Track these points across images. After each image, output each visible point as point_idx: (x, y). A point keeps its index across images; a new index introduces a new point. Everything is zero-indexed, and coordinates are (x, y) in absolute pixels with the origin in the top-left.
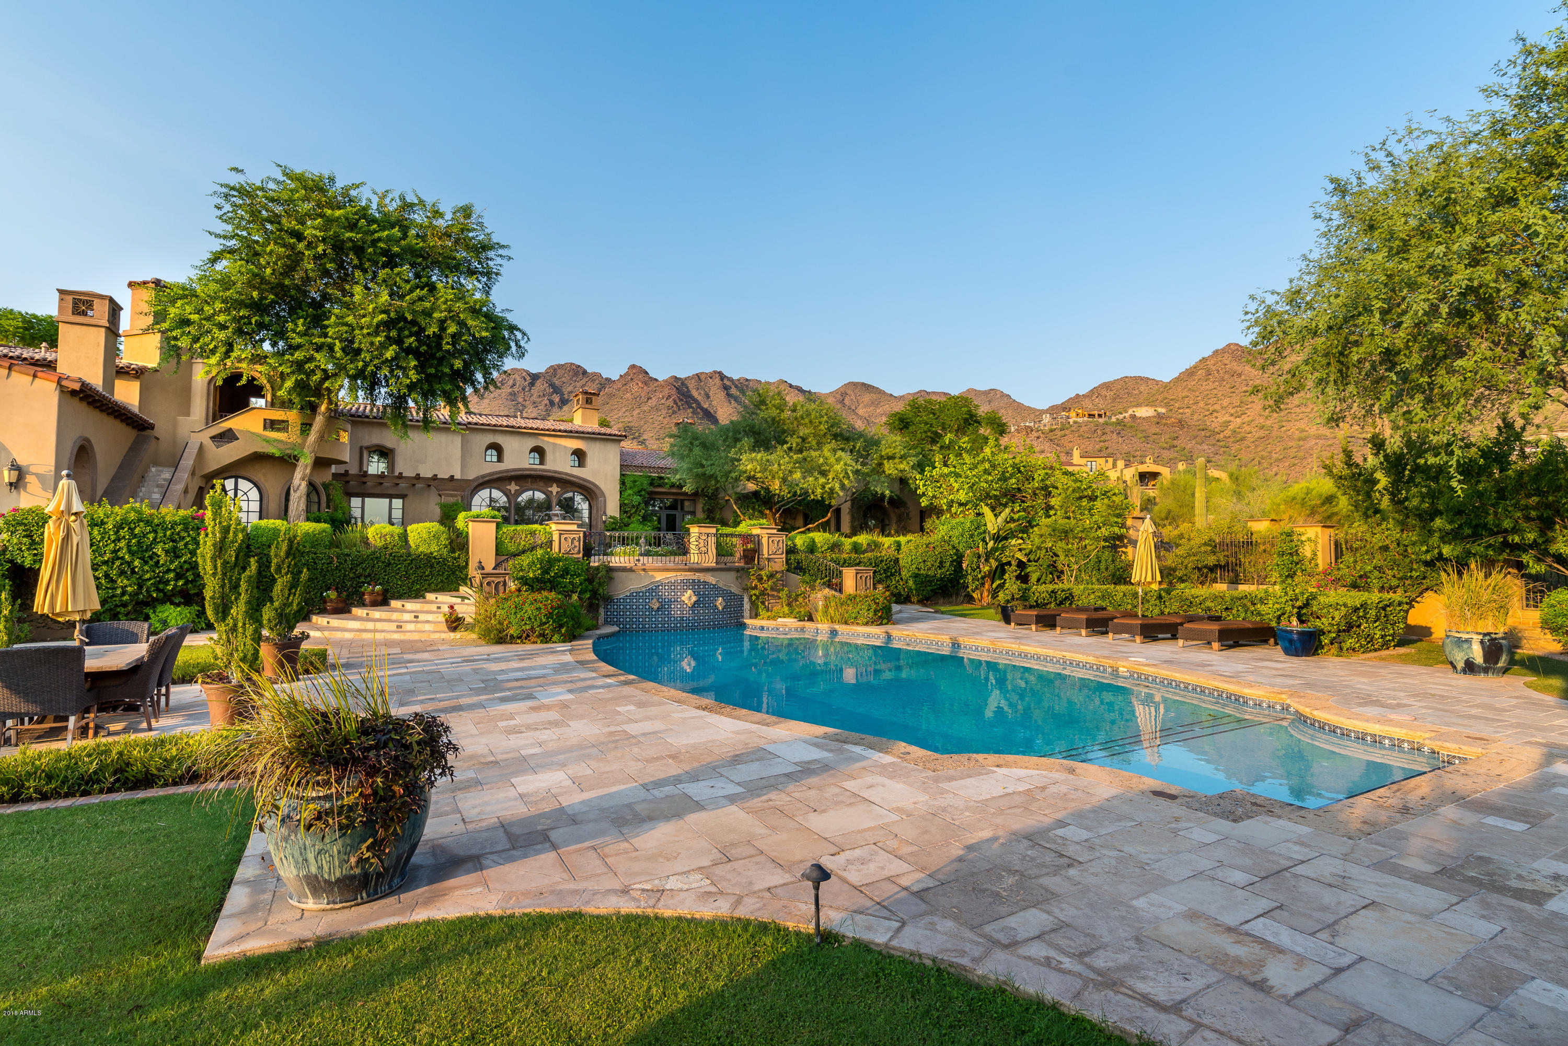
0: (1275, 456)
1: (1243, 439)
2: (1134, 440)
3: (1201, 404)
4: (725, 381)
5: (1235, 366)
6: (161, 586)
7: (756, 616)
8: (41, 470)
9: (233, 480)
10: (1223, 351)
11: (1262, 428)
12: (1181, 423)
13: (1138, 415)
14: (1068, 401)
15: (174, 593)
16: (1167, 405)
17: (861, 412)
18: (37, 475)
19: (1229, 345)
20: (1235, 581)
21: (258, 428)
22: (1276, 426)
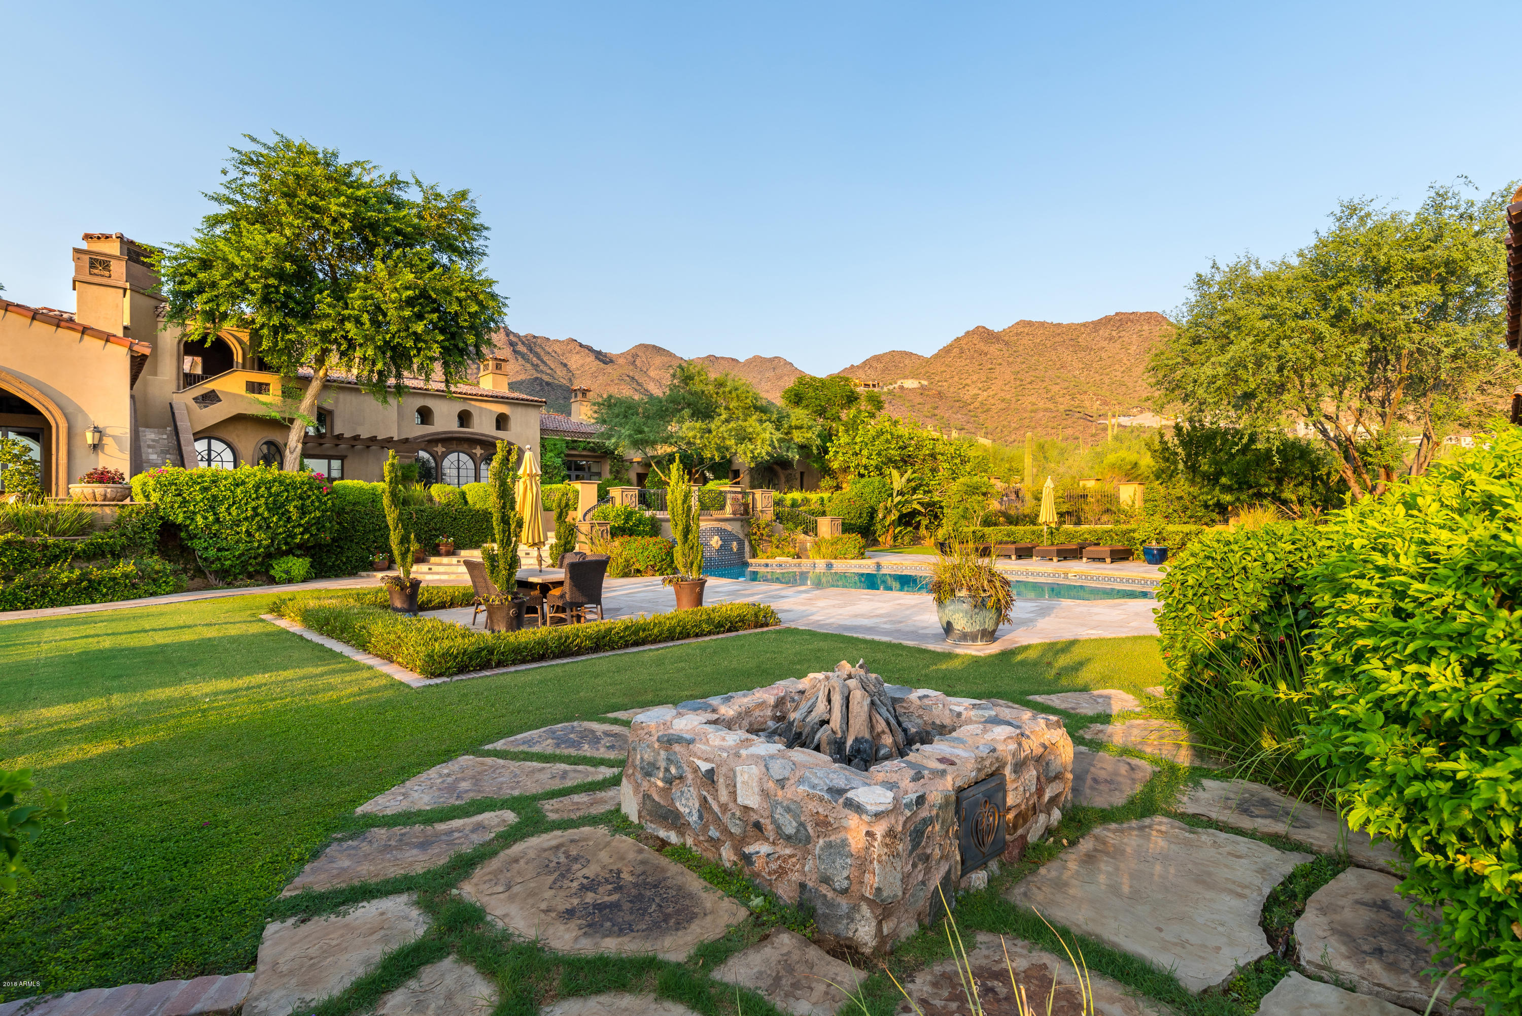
0: (1013, 425)
1: (988, 410)
2: (903, 408)
3: (956, 379)
4: (511, 337)
5: (982, 346)
6: (289, 540)
7: (754, 556)
8: (117, 432)
9: (206, 441)
10: (973, 332)
11: (1003, 401)
12: (940, 395)
13: (906, 386)
14: (843, 371)
15: (300, 546)
16: (929, 378)
17: (652, 373)
18: (113, 437)
19: (978, 327)
20: (1078, 523)
21: (241, 390)
22: (1014, 400)
